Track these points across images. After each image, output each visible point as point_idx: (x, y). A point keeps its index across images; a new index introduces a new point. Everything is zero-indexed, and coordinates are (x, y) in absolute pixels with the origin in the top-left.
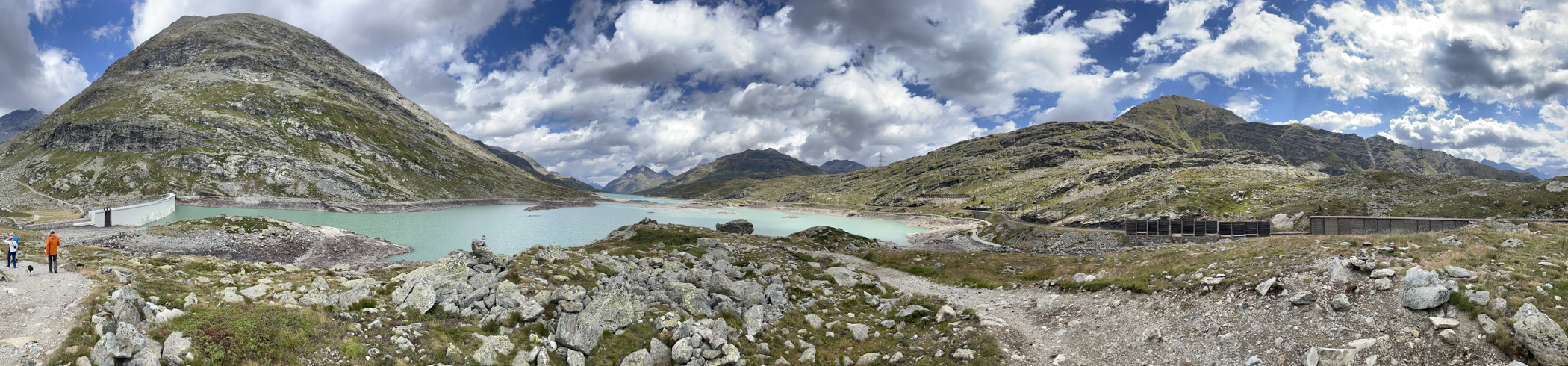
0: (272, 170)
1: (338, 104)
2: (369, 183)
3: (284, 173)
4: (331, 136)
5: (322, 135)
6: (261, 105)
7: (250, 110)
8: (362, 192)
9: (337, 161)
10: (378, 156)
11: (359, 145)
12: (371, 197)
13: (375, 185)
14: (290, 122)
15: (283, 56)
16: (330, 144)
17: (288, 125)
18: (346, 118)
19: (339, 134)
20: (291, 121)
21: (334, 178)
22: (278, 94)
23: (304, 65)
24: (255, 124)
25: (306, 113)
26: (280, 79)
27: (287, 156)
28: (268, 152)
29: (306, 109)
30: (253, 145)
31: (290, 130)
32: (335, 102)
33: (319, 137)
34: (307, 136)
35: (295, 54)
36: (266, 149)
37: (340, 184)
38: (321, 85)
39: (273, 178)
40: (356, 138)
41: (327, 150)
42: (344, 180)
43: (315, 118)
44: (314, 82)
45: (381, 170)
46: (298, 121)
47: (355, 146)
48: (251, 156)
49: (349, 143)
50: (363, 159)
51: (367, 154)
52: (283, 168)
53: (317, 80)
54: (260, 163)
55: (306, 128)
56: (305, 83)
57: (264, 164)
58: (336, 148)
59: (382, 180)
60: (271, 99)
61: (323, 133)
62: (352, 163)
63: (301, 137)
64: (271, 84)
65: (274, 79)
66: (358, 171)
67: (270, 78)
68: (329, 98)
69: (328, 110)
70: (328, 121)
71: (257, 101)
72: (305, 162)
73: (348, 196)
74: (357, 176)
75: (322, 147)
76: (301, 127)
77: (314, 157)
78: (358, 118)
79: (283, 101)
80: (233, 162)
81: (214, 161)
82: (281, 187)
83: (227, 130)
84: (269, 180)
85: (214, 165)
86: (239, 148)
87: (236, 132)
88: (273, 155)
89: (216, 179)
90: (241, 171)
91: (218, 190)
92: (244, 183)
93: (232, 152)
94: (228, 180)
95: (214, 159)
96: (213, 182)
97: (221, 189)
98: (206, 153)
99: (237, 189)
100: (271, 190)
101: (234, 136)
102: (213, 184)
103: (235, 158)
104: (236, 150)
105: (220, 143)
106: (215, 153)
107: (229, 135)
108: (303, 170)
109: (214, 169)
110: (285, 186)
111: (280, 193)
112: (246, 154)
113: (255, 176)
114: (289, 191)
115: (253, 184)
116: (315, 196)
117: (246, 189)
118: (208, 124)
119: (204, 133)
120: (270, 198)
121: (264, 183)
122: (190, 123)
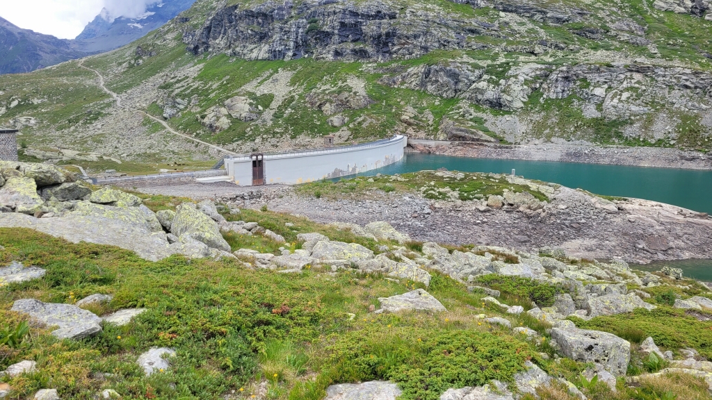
0: (599, 91)
27: (641, 59)
36: (595, 48)
39: (599, 107)
48: (560, 63)
54: (577, 78)
72: (683, 69)
80: (521, 78)
81: (485, 77)
82: (615, 124)
83: (519, 14)
84: (590, 112)
85: (483, 85)
86: (538, 49)
87: (538, 17)
88: (608, 60)
89: (484, 111)
90: (535, 94)
91: (486, 131)
92: (537, 117)
93: (522, 58)
94: (509, 113)
95: (487, 72)
96: (480, 115)
97: (491, 128)
98: (472, 61)
99: (522, 128)
100: (591, 131)
101: (531, 26)
102: (479, 121)
103: (527, 68)
104: (532, 53)
105: (501, 42)
106: (489, 62)
107: (522, 24)
108: (671, 88)
109: (482, 92)
110: (625, 123)
111: (610, 137)
112: (551, 60)
113: (561, 104)
114: (630, 131)
115: (555, 120)
116: (692, 144)
117: (538, 130)
118: (482, 4)
119: (474, 23)
120: (587, 147)
121: (577, 116)
122: (449, 3)
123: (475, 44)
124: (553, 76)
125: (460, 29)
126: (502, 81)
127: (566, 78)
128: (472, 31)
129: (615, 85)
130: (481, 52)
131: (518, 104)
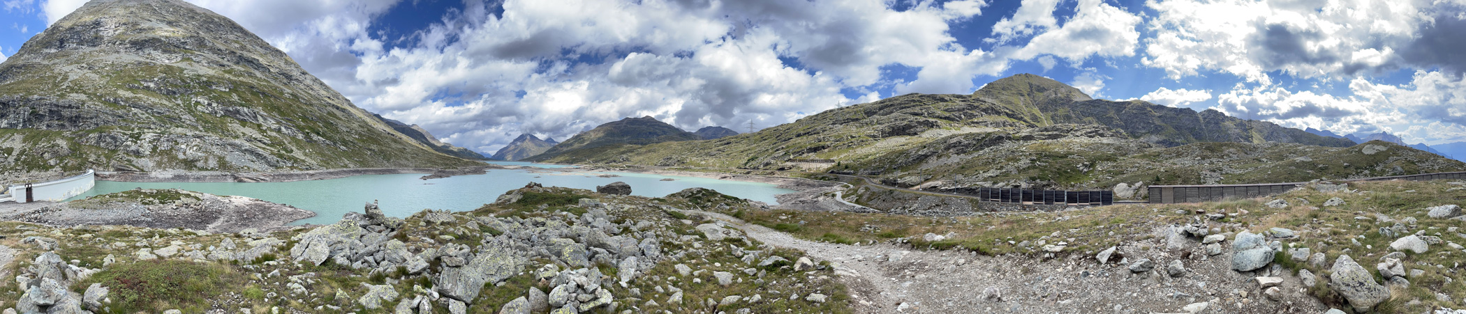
0: (183, 146)
1: (244, 80)
2: (274, 155)
3: (195, 148)
4: (238, 112)
5: (230, 111)
6: (172, 85)
7: (161, 90)
8: (268, 163)
9: (244, 134)
10: (283, 129)
11: (265, 119)
12: (277, 167)
13: (281, 156)
14: (199, 100)
15: (191, 36)
16: (238, 119)
17: (198, 103)
18: (252, 93)
19: (246, 109)
20: (200, 99)
21: (242, 151)
22: (187, 74)
23: (211, 44)
24: (167, 103)
25: (214, 91)
26: (189, 59)
27: (197, 132)
28: (179, 130)
29: (214, 87)
30: (165, 123)
31: (199, 108)
32: (241, 78)
33: (227, 113)
34: (216, 113)
35: (202, 34)
36: (177, 127)
37: (248, 156)
38: (229, 64)
39: (184, 153)
40: (262, 113)
41: (235, 125)
42: (252, 152)
43: (223, 95)
44: (220, 60)
45: (286, 142)
46: (206, 99)
47: (261, 120)
48: (163, 133)
49: (255, 117)
50: (269, 132)
51: (273, 127)
52: (194, 144)
53: (223, 58)
54: (172, 140)
55: (214, 105)
56: (212, 62)
57: (176, 141)
58: (243, 123)
59: (287, 151)
60: (181, 79)
61: (231, 109)
62: (259, 136)
63: (210, 114)
64: (180, 65)
65: (183, 60)
66: (265, 143)
67: (179, 59)
68: (235, 75)
69: (235, 87)
70: (235, 97)
71: (168, 82)
72: (214, 137)
73: (256, 167)
74: (264, 149)
75: (231, 123)
76: (209, 105)
77: (223, 132)
78: (263, 93)
79: (192, 80)
80: (147, 140)
81: (130, 139)
82: (192, 161)
83: (140, 109)
84: (181, 156)
85: (129, 143)
86: (152, 126)
87: (149, 111)
88: (184, 132)
89: (131, 156)
90: (155, 149)
91: (134, 166)
92: (157, 159)
93: (146, 130)
94: (143, 157)
95: (130, 137)
96: (129, 158)
97: (136, 165)
98: (122, 131)
99: (151, 164)
100: (183, 164)
101: (147, 115)
102: (129, 161)
103: (149, 136)
104: (150, 128)
105: (135, 122)
106: (131, 132)
107: (143, 114)
108: (212, 145)
109: (129, 146)
110: (196, 161)
111: (192, 167)
112: (159, 132)
113: (167, 153)
114: (199, 164)
115: (166, 160)
116: (225, 169)
117: (159, 165)
118: (123, 103)
119: (120, 112)
120: (182, 172)
121: (176, 158)
122: (106, 102)
123: (123, 124)
124: (162, 139)
125: (113, 115)
126: (138, 141)
127: (168, 140)
128: (120, 117)
129: (189, 143)
130: (126, 127)
131: (147, 153)
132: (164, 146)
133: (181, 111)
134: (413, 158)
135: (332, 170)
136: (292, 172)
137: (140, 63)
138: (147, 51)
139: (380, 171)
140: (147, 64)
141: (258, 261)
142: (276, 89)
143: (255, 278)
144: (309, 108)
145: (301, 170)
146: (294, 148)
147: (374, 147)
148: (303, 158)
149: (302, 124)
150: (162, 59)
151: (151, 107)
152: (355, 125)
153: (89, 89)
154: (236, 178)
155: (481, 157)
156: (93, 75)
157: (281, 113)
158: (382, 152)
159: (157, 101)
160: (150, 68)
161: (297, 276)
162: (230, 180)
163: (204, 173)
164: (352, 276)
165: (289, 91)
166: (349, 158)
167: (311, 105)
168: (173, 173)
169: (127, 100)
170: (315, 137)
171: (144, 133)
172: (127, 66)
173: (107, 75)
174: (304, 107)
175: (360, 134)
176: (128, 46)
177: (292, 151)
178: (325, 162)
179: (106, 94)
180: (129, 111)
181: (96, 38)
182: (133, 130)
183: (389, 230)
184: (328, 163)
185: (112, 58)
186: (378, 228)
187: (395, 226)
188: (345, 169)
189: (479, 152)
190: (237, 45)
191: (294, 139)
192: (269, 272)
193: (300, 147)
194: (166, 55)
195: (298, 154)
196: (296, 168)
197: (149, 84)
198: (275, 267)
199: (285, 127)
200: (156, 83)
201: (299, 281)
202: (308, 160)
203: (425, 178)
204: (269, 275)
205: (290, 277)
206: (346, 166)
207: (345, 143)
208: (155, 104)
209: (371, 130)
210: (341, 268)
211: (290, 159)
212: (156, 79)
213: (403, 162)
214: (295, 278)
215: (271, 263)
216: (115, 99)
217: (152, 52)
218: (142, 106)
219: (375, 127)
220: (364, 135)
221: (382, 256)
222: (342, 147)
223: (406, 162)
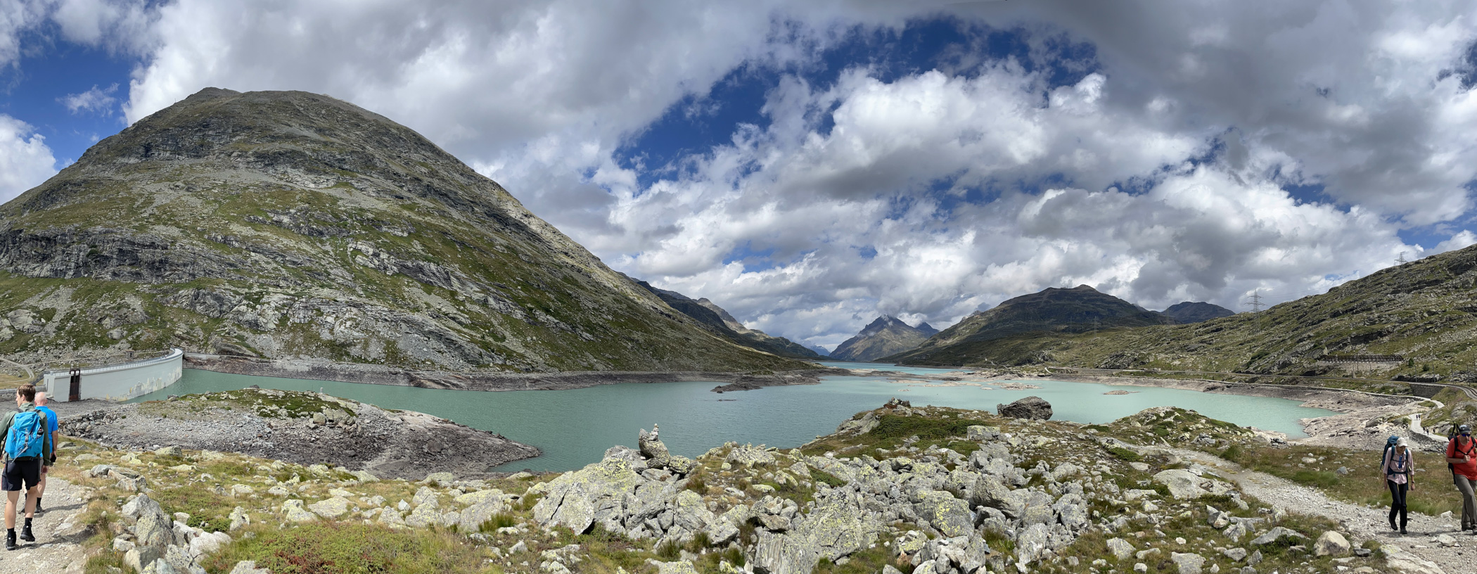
0: (330, 319)
1: (433, 221)
2: (476, 342)
3: (349, 323)
4: (421, 269)
5: (407, 268)
6: (317, 221)
7: (300, 228)
8: (465, 357)
9: (429, 306)
10: (491, 301)
11: (463, 284)
12: (479, 365)
13: (486, 346)
14: (359, 247)
15: (353, 152)
16: (420, 281)
17: (357, 251)
18: (445, 242)
19: (433, 267)
20: (362, 246)
21: (425, 334)
22: (343, 205)
23: (383, 165)
24: (308, 248)
25: (384, 234)
26: (346, 184)
27: (354, 298)
28: (326, 292)
29: (384, 229)
30: (303, 279)
31: (359, 259)
32: (428, 219)
33: (403, 271)
34: (385, 268)
35: (370, 149)
36: (322, 286)
37: (433, 343)
38: (408, 195)
39: (331, 331)
40: (458, 273)
41: (415, 290)
42: (440, 336)
43: (398, 242)
44: (397, 189)
45: (495, 323)
46: (371, 246)
47: (456, 285)
48: (299, 295)
49: (448, 280)
50: (468, 305)
51: (475, 297)
52: (347, 316)
53: (401, 187)
54: (313, 308)
55: (384, 256)
56: (385, 191)
57: (319, 310)
58: (428, 287)
59: (496, 339)
60: (332, 213)
61: (409, 264)
62: (452, 311)
63: (376, 269)
64: (333, 192)
65: (338, 185)
66: (460, 323)
67: (332, 183)
68: (419, 213)
69: (418, 231)
70: (417, 247)
71: (312, 216)
72: (381, 307)
73: (445, 363)
74: (459, 332)
75: (408, 286)
76: (376, 255)
77: (395, 301)
78: (462, 243)
79: (350, 216)
80: (273, 305)
81: (245, 302)
82: (343, 345)
83: (265, 255)
84: (326, 335)
85: (243, 308)
86: (282, 283)
87: (279, 259)
88: (333, 296)
89: (245, 330)
90: (283, 320)
91: (248, 347)
92: (287, 337)
93: (271, 289)
94: (264, 332)
95: (246, 298)
96: (242, 333)
97: (252, 345)
98: (233, 289)
99: (276, 346)
100: (327, 350)
101: (275, 265)
102: (240, 338)
103: (276, 298)
104: (278, 286)
105: (254, 275)
106: (247, 290)
107: (268, 263)
108: (377, 320)
109: (242, 314)
110: (350, 345)
111: (342, 355)
112: (293, 292)
113: (304, 328)
114: (355, 351)
115: (300, 340)
116: (395, 363)
117: (289, 348)
118: (237, 245)
119: (232, 259)
120: (326, 363)
121: (317, 337)
122: (210, 241)
123: (235, 276)
124: (297, 305)
125: (220, 262)
126: (258, 306)
127: (305, 308)
128: (231, 265)
129: (340, 315)
130: (239, 282)
131: (271, 326)
132: (299, 316)
133: (330, 263)
134: (701, 354)
135: (567, 374)
136: (503, 375)
137: (268, 185)
138: (281, 169)
139: (648, 376)
140: (280, 187)
141: (486, 527)
142: (482, 238)
143: (491, 554)
144: (534, 270)
145: (518, 371)
146: (507, 334)
147: (637, 335)
148: (521, 351)
149: (522, 294)
150: (305, 182)
151: (283, 253)
152: (608, 299)
153: (185, 220)
154: (412, 380)
155: (813, 354)
156: (194, 199)
157: (489, 274)
158: (650, 344)
159: (292, 243)
160: (284, 195)
161: (554, 551)
162: (403, 383)
163: (361, 367)
164: (631, 550)
165: (503, 242)
166: (597, 353)
167: (538, 264)
168: (310, 363)
169: (244, 240)
170: (542, 316)
171: (268, 293)
172: (247, 188)
173: (215, 201)
174: (526, 267)
175: (615, 314)
176: (252, 159)
177: (504, 338)
178: (557, 359)
179: (212, 228)
180: (246, 258)
181: (202, 146)
182: (250, 287)
183: (677, 476)
184: (562, 362)
185: (226, 175)
186: (658, 473)
187: (685, 470)
188: (589, 373)
189: (807, 346)
190: (423, 170)
191: (508, 317)
192: (510, 545)
193: (518, 333)
194: (312, 176)
195: (513, 343)
196: (509, 367)
197: (282, 217)
198: (518, 537)
199: (495, 298)
200: (292, 217)
201: (559, 558)
202: (530, 354)
203: (719, 390)
204: (512, 550)
205: (544, 553)
206: (591, 367)
207: (590, 328)
208: (290, 249)
209: (632, 306)
210: (613, 538)
211: (500, 351)
212: (292, 211)
213: (685, 361)
214: (551, 554)
215: (510, 530)
216: (225, 238)
217: (289, 170)
218: (269, 250)
219: (640, 302)
220: (622, 316)
221: (670, 519)
222: (585, 334)
223: (689, 362)
